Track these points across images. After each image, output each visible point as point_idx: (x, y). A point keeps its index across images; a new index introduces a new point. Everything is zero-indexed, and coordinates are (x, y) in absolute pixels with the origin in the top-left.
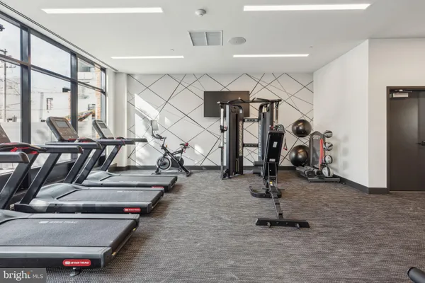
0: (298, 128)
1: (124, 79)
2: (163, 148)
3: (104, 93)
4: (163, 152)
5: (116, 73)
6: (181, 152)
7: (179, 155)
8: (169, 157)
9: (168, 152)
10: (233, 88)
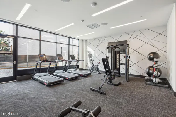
0: (150, 57)
1: (84, 42)
2: (93, 64)
3: (78, 47)
4: (92, 65)
5: (82, 40)
6: (98, 65)
7: (97, 66)
8: (94, 67)
9: (94, 65)
10: (120, 40)
